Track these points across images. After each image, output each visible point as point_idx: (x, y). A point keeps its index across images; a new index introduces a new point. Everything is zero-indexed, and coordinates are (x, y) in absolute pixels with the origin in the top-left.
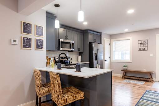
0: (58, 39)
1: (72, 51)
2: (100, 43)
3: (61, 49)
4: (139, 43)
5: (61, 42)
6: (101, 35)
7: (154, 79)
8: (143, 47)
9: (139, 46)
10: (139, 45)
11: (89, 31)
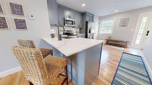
0: (63, 18)
1: (74, 27)
2: (93, 22)
3: (66, 25)
4: (121, 21)
5: (66, 20)
7: (128, 46)
8: (124, 24)
9: (121, 23)
11: (86, 13)
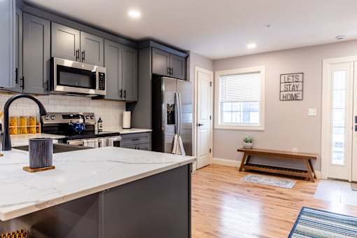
2: (185, 80)
4: (282, 81)
5: (58, 66)
6: (187, 58)
7: (317, 172)
8: (292, 91)
9: (283, 89)
10: (283, 85)
11: (152, 44)
